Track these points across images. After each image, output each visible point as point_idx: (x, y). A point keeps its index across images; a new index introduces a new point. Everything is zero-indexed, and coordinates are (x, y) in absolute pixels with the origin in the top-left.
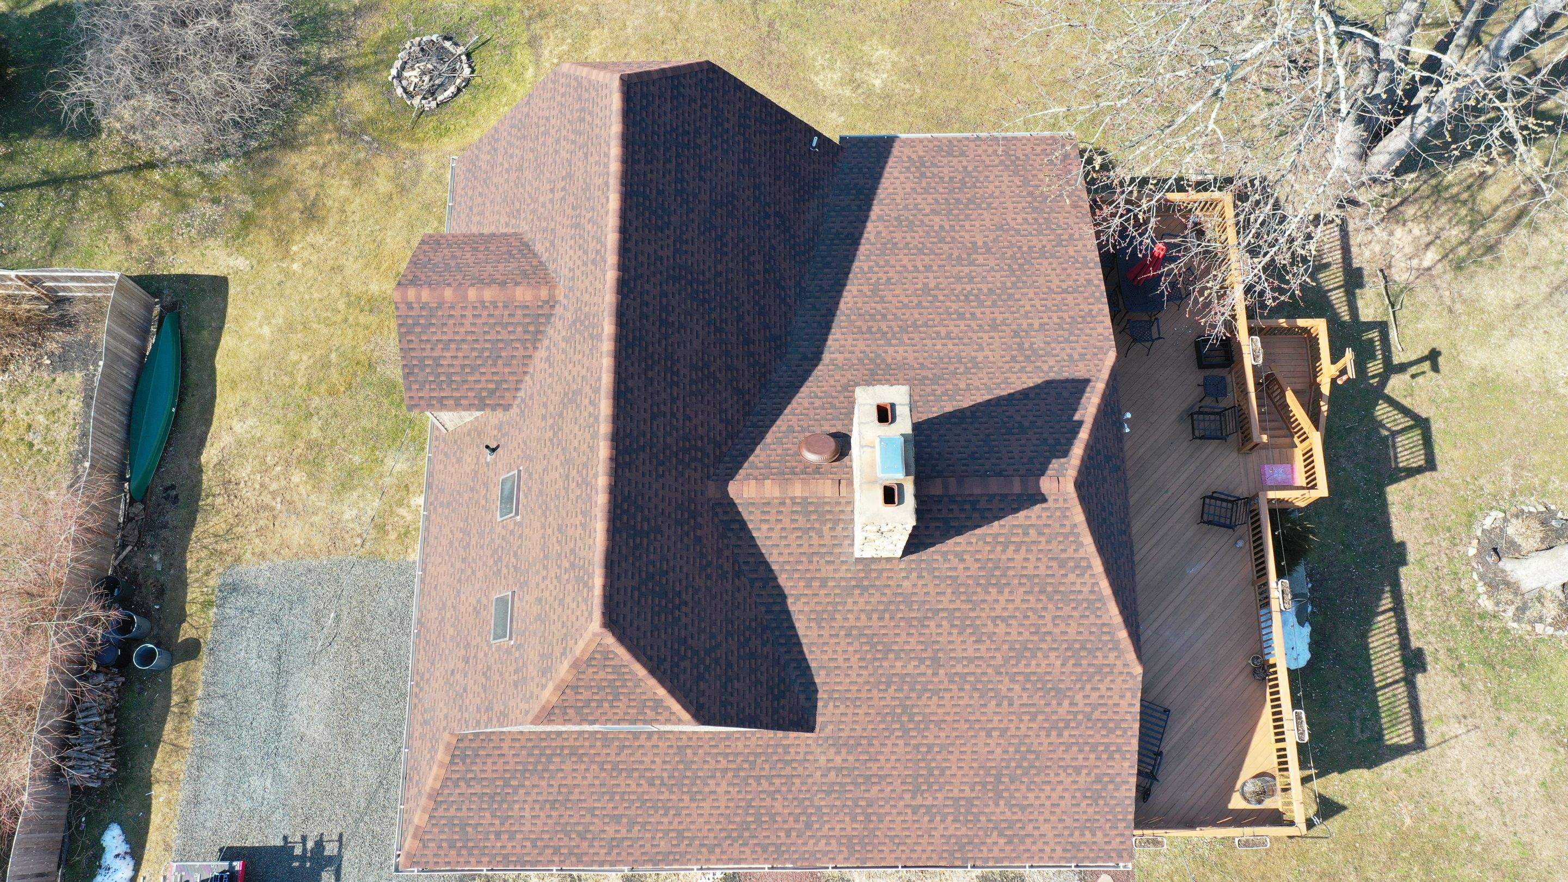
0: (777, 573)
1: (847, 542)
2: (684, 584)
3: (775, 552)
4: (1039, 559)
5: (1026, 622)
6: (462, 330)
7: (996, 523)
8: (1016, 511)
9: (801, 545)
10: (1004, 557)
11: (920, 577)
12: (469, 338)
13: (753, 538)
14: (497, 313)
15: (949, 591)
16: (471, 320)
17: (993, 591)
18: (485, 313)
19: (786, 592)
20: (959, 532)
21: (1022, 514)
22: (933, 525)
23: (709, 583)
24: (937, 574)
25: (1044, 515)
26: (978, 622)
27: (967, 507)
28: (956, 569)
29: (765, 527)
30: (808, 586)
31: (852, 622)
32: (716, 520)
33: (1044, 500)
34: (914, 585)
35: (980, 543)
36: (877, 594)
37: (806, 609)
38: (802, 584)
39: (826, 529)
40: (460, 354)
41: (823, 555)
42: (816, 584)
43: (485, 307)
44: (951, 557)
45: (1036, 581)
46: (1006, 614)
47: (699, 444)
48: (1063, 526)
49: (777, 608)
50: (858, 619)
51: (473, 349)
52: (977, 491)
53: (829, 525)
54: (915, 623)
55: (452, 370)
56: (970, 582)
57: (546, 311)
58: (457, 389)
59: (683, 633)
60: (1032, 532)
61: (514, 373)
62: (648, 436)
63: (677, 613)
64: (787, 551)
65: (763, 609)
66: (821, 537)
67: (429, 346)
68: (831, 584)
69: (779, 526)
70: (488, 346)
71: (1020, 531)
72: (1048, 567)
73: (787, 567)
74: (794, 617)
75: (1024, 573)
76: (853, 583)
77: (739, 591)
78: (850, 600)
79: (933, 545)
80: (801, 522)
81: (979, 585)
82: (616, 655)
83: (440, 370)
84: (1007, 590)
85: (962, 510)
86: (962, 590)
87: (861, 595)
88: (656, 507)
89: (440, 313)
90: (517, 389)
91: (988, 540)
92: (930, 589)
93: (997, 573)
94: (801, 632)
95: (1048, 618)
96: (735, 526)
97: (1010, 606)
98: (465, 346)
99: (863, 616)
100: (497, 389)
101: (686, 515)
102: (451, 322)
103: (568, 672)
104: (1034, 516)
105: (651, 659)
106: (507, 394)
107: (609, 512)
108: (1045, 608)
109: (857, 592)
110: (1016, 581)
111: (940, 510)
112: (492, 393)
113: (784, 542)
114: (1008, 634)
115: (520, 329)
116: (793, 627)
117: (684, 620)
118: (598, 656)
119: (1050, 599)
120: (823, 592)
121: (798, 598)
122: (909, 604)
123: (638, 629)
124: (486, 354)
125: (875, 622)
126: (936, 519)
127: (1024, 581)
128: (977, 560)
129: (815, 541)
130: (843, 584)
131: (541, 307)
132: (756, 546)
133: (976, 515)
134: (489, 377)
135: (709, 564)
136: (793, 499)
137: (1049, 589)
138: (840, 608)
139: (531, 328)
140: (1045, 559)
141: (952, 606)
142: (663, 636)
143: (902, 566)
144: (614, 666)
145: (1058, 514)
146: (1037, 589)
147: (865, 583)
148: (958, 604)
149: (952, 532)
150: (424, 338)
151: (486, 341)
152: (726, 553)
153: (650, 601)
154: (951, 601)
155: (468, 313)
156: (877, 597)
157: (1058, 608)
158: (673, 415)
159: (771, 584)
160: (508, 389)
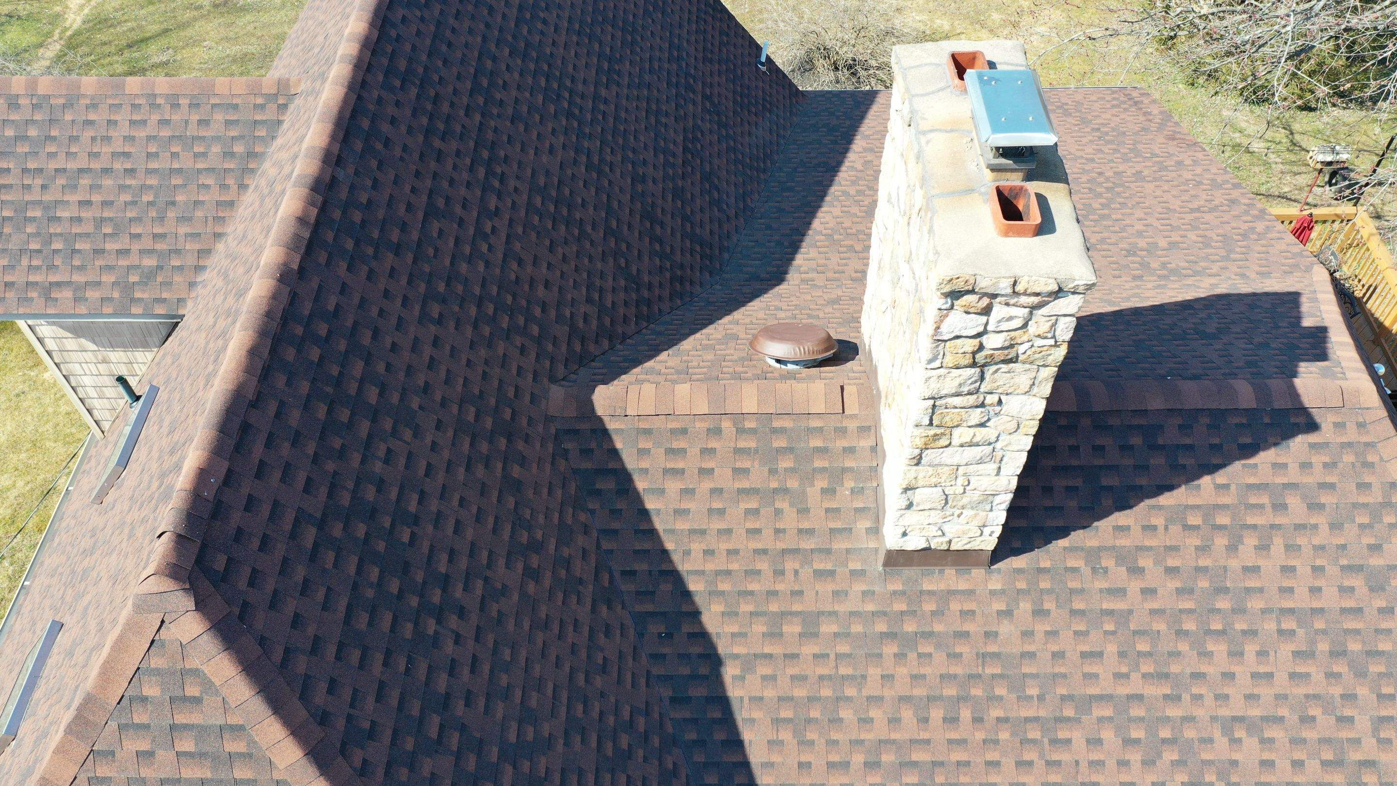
0: (698, 600)
1: (863, 524)
2: (463, 563)
3: (697, 547)
4: (1318, 570)
5: (1309, 734)
6: (107, 149)
7: (1206, 481)
8: (1249, 450)
9: (758, 531)
10: (1234, 564)
11: (1039, 613)
12: (118, 166)
13: (644, 513)
14: (176, 117)
15: (1111, 649)
16: (125, 129)
17: (1219, 648)
18: (155, 117)
19: (722, 649)
20: (1124, 505)
21: (1265, 458)
22: (1059, 483)
23: (531, 588)
24: (1078, 605)
25: (1318, 460)
26: (1190, 733)
27: (1136, 440)
28: (1119, 592)
29: (673, 486)
30: (775, 635)
31: (880, 730)
32: (562, 464)
33: (1312, 426)
34: (1027, 634)
35: (1175, 529)
36: (939, 657)
37: (769, 693)
38: (759, 628)
39: (813, 492)
40: (96, 198)
41: (806, 556)
42: (792, 629)
43: (154, 106)
44: (1108, 562)
45: (1319, 625)
46: (1255, 712)
47: (538, 311)
48: (1363, 486)
49: (698, 691)
50: (894, 721)
51: (122, 188)
52: (1156, 403)
53: (821, 483)
54: (1034, 734)
55: (76, 230)
56: (1162, 627)
57: (269, 114)
58: (81, 268)
59: (442, 682)
60: (1294, 501)
61: (196, 236)
62: (415, 236)
63: (431, 626)
64: (724, 546)
65: (666, 693)
66: (803, 511)
67: (39, 182)
68: (828, 628)
69: (707, 485)
70: (153, 181)
71: (1265, 500)
72: (1344, 591)
73: (724, 586)
74: (742, 714)
75: (1288, 604)
76: (881, 627)
77: (608, 633)
78: (874, 672)
79: (1063, 532)
80: (758, 476)
81: (1181, 633)
82: (207, 685)
83: (55, 229)
84: (1251, 649)
85: (1125, 448)
86: (1143, 646)
87: (900, 657)
88: (410, 370)
89: (68, 117)
90: (199, 269)
91: (1194, 520)
92: (1066, 642)
93: (1223, 604)
94: (756, 755)
95: (1363, 723)
96: (607, 485)
97: (1266, 692)
98: (108, 182)
99: (907, 714)
100: (160, 268)
101: (489, 423)
102: (89, 133)
103: (60, 750)
104: (1293, 468)
105: (323, 719)
106: (177, 278)
107: (269, 314)
108: (1349, 697)
109: (890, 649)
110: (1270, 626)
111: (1075, 449)
112: (149, 276)
113: (717, 525)
114: (1267, 764)
115: (216, 149)
116: (736, 743)
117: (449, 647)
118: (151, 690)
119: (1361, 674)
120: (809, 649)
121: (749, 662)
122: (1018, 684)
123: (297, 621)
124: (147, 198)
125: (937, 732)
126: (1066, 470)
127: (1289, 624)
128: (1171, 571)
129: (790, 520)
130: (857, 628)
131: (262, 107)
132: (652, 533)
133: (1158, 461)
134: (147, 243)
135: (536, 547)
136: (738, 417)
137: (1354, 646)
138: (850, 691)
139: (239, 148)
140: (1332, 570)
141: (1123, 690)
142: (377, 668)
143: (995, 584)
144: (201, 731)
145: (1349, 458)
146: (1323, 647)
147: (910, 627)
148: (1135, 685)
149: (1107, 502)
150: (31, 165)
151: (149, 172)
152: (581, 540)
153: (352, 569)
154: (1118, 676)
155: (123, 117)
156: (939, 664)
157: (1380, 696)
158: (480, 233)
159: (686, 628)
160: (180, 268)
